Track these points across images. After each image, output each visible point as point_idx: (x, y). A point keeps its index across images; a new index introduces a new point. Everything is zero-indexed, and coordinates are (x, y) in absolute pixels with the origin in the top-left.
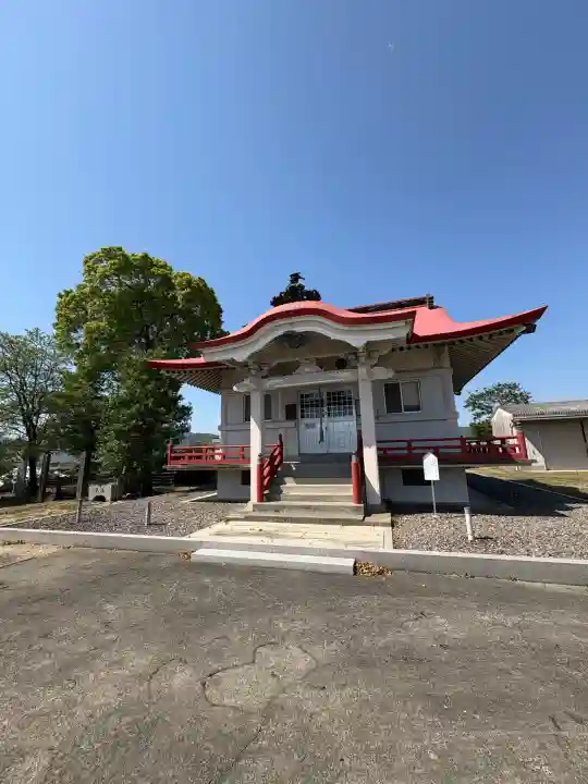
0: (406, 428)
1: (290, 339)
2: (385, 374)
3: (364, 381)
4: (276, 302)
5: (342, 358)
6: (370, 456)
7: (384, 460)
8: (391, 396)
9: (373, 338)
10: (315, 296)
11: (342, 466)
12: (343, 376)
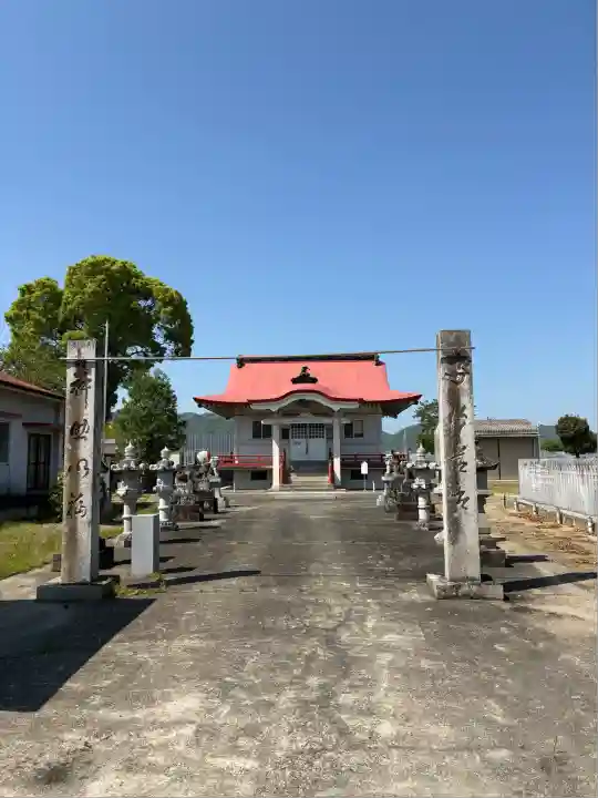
0: (355, 448)
1: (301, 402)
2: (345, 421)
3: (337, 425)
4: (295, 381)
5: (328, 413)
6: (337, 462)
7: (343, 464)
8: (348, 431)
9: (343, 407)
10: (314, 381)
11: (323, 467)
12: (326, 421)
